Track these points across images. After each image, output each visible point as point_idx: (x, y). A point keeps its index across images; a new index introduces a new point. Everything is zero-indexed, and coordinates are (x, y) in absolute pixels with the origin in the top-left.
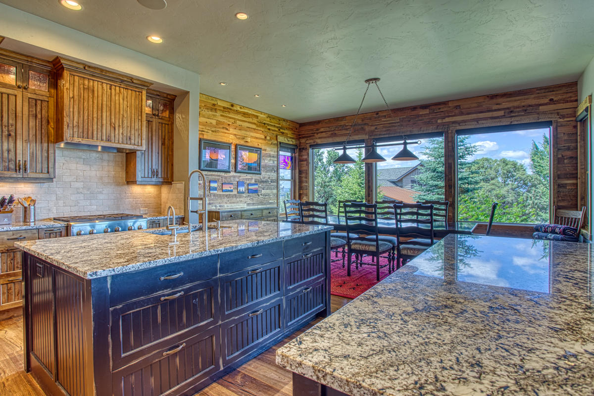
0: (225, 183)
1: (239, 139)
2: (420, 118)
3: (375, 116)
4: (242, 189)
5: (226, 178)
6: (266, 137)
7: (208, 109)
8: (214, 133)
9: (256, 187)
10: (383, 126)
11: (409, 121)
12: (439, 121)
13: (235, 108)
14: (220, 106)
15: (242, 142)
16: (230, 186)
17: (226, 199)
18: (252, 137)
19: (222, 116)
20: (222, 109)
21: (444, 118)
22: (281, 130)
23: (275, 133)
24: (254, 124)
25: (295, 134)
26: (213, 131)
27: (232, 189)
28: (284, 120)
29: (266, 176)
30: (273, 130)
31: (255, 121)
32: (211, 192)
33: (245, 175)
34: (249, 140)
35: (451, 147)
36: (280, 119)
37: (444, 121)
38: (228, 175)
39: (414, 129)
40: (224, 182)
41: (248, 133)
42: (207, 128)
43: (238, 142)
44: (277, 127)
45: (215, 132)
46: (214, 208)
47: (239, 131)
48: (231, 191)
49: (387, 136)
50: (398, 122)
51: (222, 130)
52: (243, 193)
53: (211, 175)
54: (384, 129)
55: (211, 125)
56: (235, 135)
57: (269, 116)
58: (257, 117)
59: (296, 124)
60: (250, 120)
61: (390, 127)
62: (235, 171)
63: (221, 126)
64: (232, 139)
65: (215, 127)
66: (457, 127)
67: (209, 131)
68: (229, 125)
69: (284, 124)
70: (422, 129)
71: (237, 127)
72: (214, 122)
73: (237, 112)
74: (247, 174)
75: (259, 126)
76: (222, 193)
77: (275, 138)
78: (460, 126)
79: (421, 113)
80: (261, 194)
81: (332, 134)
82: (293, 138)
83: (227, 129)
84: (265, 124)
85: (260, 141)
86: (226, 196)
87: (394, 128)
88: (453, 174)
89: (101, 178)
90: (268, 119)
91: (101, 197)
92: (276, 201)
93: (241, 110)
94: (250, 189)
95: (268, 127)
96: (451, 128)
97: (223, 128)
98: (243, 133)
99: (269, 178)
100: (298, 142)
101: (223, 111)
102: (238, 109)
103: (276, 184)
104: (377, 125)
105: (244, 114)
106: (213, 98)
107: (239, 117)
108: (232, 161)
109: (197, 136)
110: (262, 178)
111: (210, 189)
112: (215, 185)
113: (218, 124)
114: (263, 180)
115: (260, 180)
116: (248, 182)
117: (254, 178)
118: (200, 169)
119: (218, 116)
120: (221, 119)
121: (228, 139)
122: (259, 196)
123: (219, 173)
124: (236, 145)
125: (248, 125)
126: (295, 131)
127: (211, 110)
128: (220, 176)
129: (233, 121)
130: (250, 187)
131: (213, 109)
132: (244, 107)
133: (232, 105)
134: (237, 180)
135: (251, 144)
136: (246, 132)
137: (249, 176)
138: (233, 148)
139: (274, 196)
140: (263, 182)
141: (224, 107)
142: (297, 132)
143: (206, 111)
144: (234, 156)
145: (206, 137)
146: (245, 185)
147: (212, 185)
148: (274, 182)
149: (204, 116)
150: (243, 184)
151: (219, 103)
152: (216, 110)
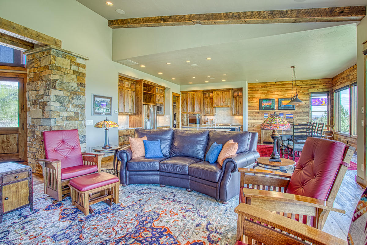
1: (280, 95)
3: (353, 69)
5: (272, 112)
9: (292, 115)
13: (277, 83)
14: (269, 85)
15: (282, 97)
18: (289, 93)
19: (270, 88)
22: (312, 86)
23: (307, 88)
25: (327, 85)
26: (265, 95)
28: (316, 80)
29: (299, 110)
30: (305, 87)
31: (291, 86)
33: (284, 110)
34: (286, 95)
36: (311, 80)
38: (274, 111)
41: (286, 92)
42: (263, 94)
43: (279, 97)
44: (309, 85)
45: (267, 95)
47: (280, 92)
51: (271, 94)
53: (265, 112)
55: (265, 93)
56: (278, 94)
57: (301, 81)
58: (293, 84)
59: (328, 79)
60: (288, 86)
62: (278, 109)
63: (270, 92)
64: (276, 96)
68: (274, 91)
69: (316, 82)
71: (279, 91)
72: (266, 92)
73: (279, 85)
75: (294, 87)
77: (307, 91)
81: (341, 83)
82: (324, 88)
83: (273, 93)
84: (298, 86)
89: (227, 114)
90: (302, 83)
91: (227, 119)
93: (281, 83)
95: (301, 87)
97: (271, 93)
98: (282, 93)
99: (302, 111)
100: (330, 90)
101: (271, 87)
102: (280, 83)
103: (308, 114)
104: (353, 75)
105: (283, 84)
106: (265, 83)
107: (280, 86)
108: (276, 105)
109: (258, 98)
110: (296, 111)
111: (264, 117)
112: (267, 115)
113: (268, 92)
114: (297, 112)
115: (295, 112)
116: (286, 114)
117: (290, 112)
118: (259, 110)
119: (268, 89)
120: (270, 90)
121: (273, 97)
122: (294, 119)
123: (269, 111)
124: (278, 99)
125: (286, 88)
126: (327, 84)
127: (264, 87)
128: (269, 112)
129: (276, 89)
130: (287, 116)
131: (265, 87)
132: (283, 82)
133: (276, 83)
134: (279, 113)
135: (288, 96)
136: (284, 92)
137: (287, 111)
138: (276, 100)
139: (306, 120)
140: (297, 113)
141: (271, 85)
142: (330, 83)
143: (262, 88)
144: (277, 103)
145: (262, 98)
146: (284, 115)
147: (265, 115)
148: (306, 113)
149: (261, 91)
150: (282, 114)
151: (268, 84)
152: (267, 87)
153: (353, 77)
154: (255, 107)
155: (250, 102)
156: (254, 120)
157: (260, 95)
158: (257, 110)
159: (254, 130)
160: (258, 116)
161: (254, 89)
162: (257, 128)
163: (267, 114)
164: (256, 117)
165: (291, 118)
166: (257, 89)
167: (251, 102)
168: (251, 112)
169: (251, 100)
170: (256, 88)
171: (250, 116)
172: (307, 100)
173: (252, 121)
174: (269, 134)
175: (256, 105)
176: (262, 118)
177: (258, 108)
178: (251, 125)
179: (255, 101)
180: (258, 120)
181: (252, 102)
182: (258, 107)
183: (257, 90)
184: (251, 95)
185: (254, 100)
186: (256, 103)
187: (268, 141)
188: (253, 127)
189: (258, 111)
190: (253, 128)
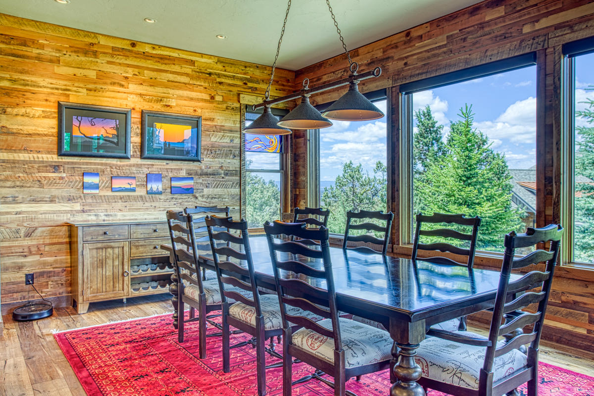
0: (118, 177)
1: (150, 101)
2: (487, 29)
3: (404, 39)
4: (155, 186)
5: (119, 167)
6: (212, 98)
7: (75, 52)
8: (92, 93)
9: (191, 183)
10: (418, 58)
11: (465, 40)
12: (527, 29)
13: (138, 48)
14: (104, 46)
15: (157, 107)
16: (130, 181)
17: (120, 204)
18: (180, 97)
19: (109, 63)
20: (111, 51)
21: (537, 21)
22: (250, 85)
23: (235, 90)
24: (187, 75)
25: (284, 90)
26: (90, 90)
27: (133, 186)
28: (257, 67)
29: (213, 164)
30: (229, 85)
31: (188, 69)
32: (86, 191)
33: (164, 162)
34: (173, 103)
35: (552, 88)
36: (246, 65)
37: (538, 26)
38: (125, 162)
39: (474, 56)
40: (115, 174)
41: (171, 91)
42: (76, 84)
43: (147, 107)
44: (241, 79)
45: (95, 90)
46: (94, 218)
47: (150, 89)
48: (133, 190)
49: (424, 77)
50: (445, 46)
51: (111, 87)
52: (160, 193)
53: (87, 164)
54: (420, 64)
55: (85, 80)
56: (141, 95)
57: (220, 60)
58: (192, 63)
59: (286, 72)
60: (176, 68)
61: (429, 58)
62: (142, 157)
63: (109, 81)
64: (134, 102)
65: (95, 83)
66: (568, 36)
67: (80, 90)
68: (126, 78)
69: (258, 73)
70: (488, 53)
71: (144, 81)
72: (92, 74)
73: (145, 56)
74: (168, 162)
75: (199, 78)
76: (110, 193)
77: (236, 98)
78: (573, 32)
79: (487, 19)
80: (203, 196)
83: (122, 86)
84: (210, 74)
85: (201, 104)
86: (121, 198)
87: (435, 59)
88: (555, 150)
90: (220, 66)
92: (237, 208)
93: (154, 52)
94: (175, 187)
95: (218, 80)
96: (552, 42)
97: (114, 84)
98: (158, 91)
99: (221, 167)
101: (112, 56)
102: (148, 49)
103: (238, 178)
104: (406, 57)
105: (162, 59)
106: (87, 34)
107: (149, 64)
108: (134, 139)
109: (53, 99)
110: (203, 167)
111: (84, 187)
112: (95, 180)
113: (102, 76)
114: (205, 170)
115: (199, 172)
116: (171, 175)
117: (184, 167)
118: (61, 154)
119: (102, 63)
120: (108, 68)
121: (125, 102)
122: (196, 198)
123: (104, 161)
124: (142, 113)
125: (171, 77)
126: (283, 85)
127: (86, 53)
128: (106, 164)
129: (136, 71)
130: (174, 184)
131: (90, 50)
132: (160, 46)
133: (133, 45)
134: (146, 171)
135: (178, 109)
136: (165, 90)
137: (173, 165)
138: (135, 118)
139: (233, 198)
140: (207, 174)
141: (113, 48)
142: (290, 86)
143: (74, 56)
144: (139, 131)
145: (74, 99)
146: (165, 180)
147: (88, 180)
148: (232, 175)
149: (68, 65)
150: (158, 177)
151: (103, 41)
152: (95, 54)
153: (406, 64)
154: (38, 138)
155: (9, 110)
156: (35, 201)
157: (61, 83)
158: (49, 153)
159: (31, 253)
160: (52, 183)
161: (35, 51)
162: (48, 241)
163: (97, 174)
164: (41, 185)
165: (189, 191)
166: (48, 53)
167: (15, 111)
168: (14, 162)
169: (17, 101)
170: (42, 47)
171: (9, 184)
172: (237, 132)
173: (23, 207)
174: (116, 263)
175: (41, 130)
176: (73, 192)
177: (55, 147)
178: (14, 226)
179: (38, 111)
180: (52, 200)
181: (22, 111)
182: (55, 139)
183: (51, 61)
184: (16, 76)
185: (31, 106)
186: (40, 121)
187: (110, 296)
188: (28, 235)
189: (55, 158)
190: (27, 242)
